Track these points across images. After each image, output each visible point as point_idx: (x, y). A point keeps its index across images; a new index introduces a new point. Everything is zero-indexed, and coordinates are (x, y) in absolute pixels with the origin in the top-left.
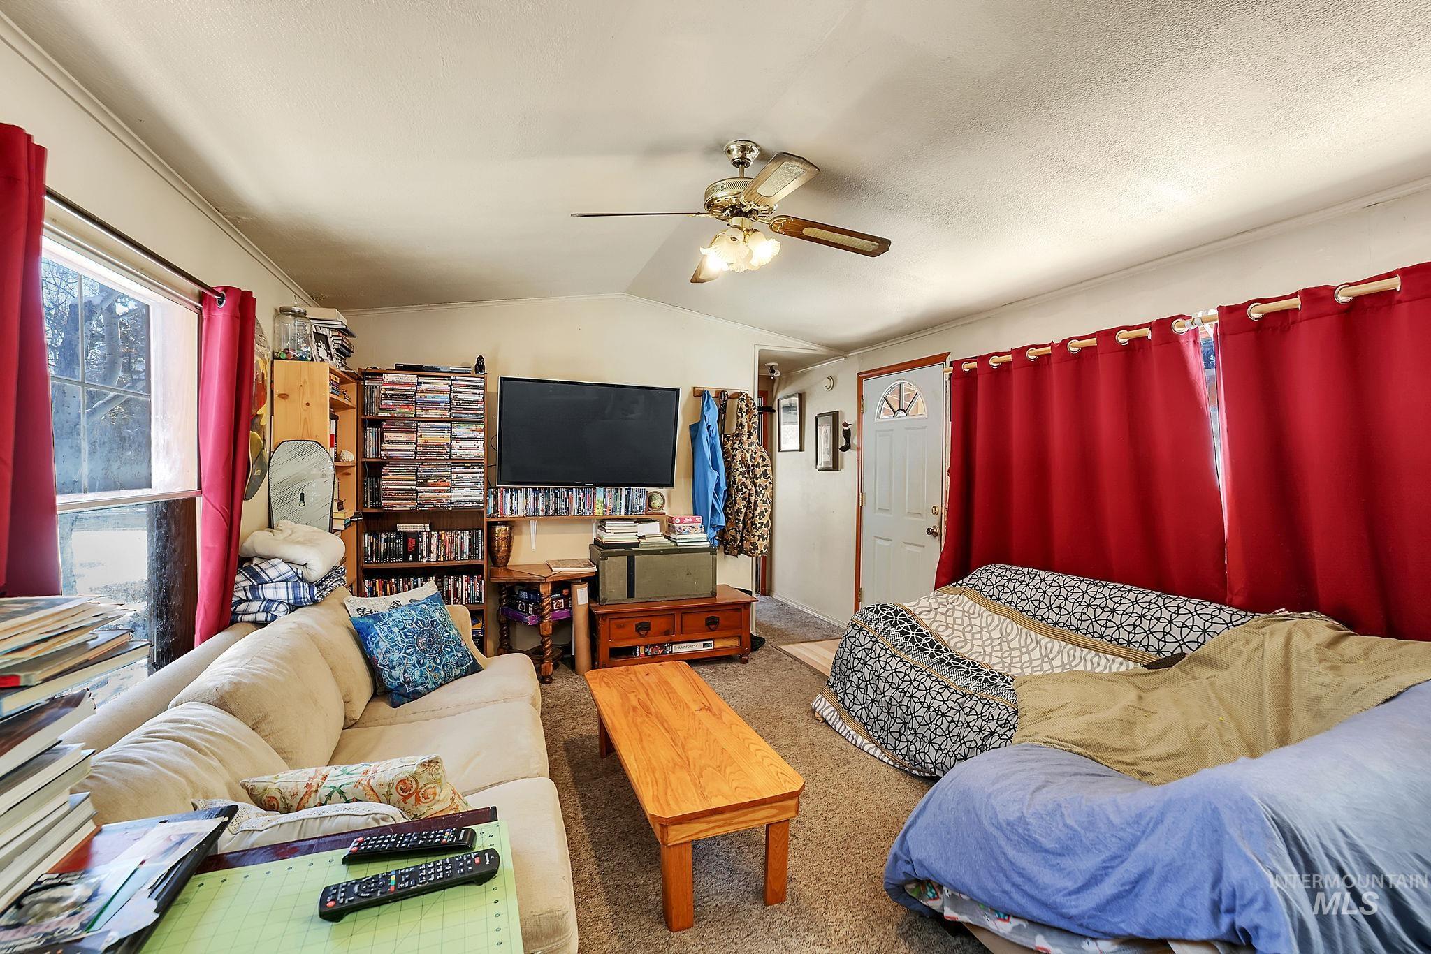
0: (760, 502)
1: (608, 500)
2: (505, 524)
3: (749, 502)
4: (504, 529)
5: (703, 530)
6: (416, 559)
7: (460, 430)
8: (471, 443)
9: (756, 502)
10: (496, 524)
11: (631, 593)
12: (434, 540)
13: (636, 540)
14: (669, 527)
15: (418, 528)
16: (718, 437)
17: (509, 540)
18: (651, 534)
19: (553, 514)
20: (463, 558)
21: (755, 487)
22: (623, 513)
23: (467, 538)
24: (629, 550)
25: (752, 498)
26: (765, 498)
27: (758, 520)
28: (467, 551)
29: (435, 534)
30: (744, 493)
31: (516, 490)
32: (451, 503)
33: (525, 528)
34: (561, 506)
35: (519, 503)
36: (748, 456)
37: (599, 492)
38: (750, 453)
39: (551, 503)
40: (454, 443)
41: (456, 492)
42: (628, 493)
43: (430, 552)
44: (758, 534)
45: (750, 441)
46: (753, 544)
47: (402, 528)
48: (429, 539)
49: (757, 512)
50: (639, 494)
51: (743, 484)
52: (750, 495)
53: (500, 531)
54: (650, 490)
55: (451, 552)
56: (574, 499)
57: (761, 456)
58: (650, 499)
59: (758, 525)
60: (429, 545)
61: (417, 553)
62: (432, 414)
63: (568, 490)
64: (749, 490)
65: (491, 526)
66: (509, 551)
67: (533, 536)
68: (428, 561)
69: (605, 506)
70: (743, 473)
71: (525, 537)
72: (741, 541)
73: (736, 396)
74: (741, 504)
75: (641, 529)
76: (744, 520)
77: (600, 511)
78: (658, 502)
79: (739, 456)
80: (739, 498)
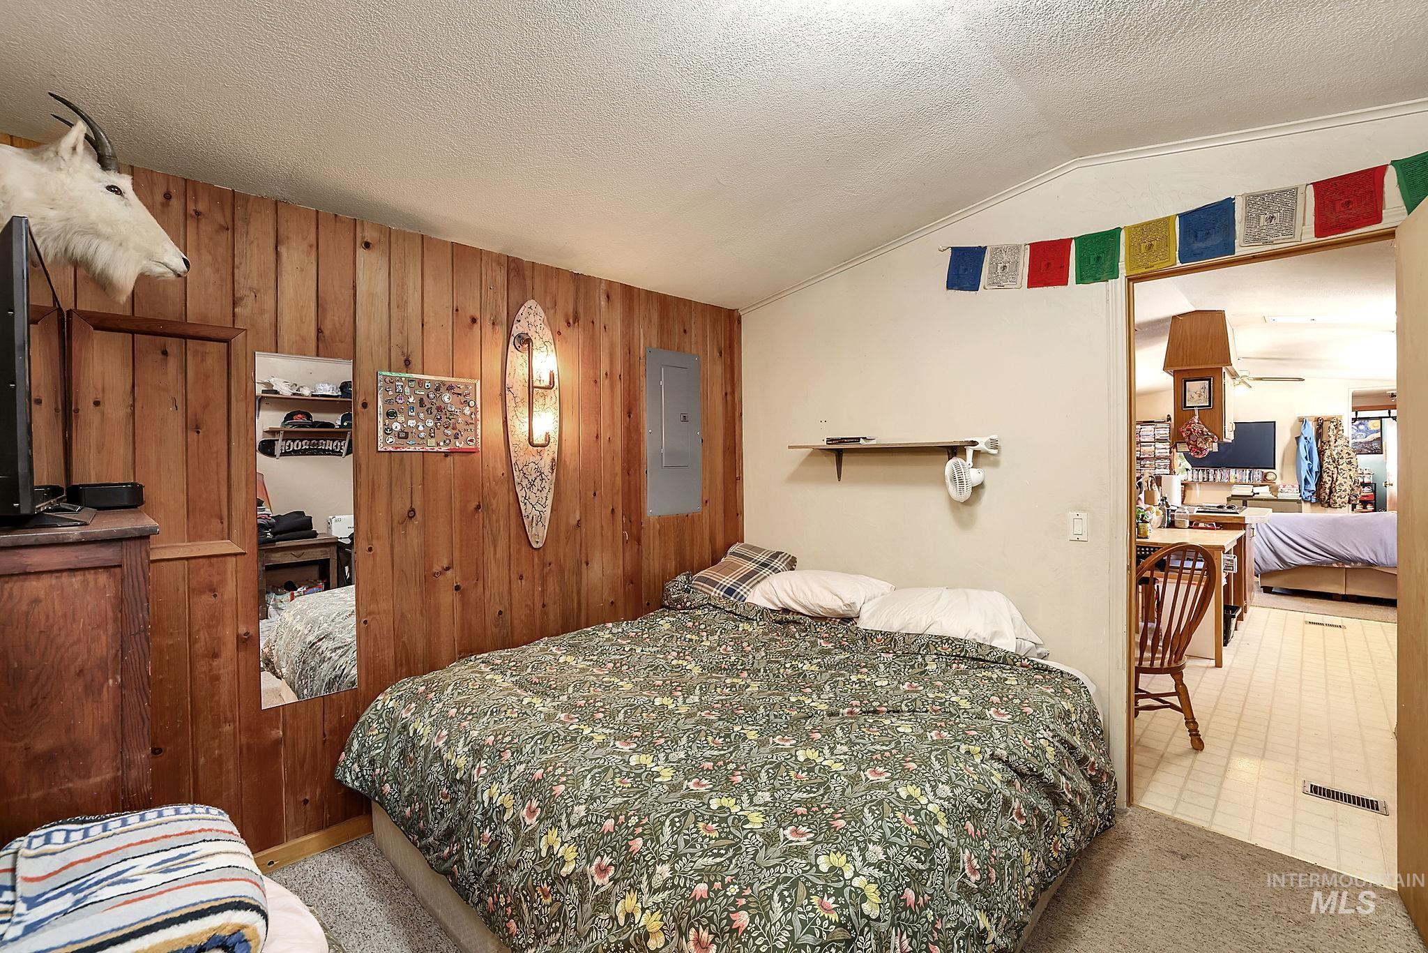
0: (1340, 478)
1: (1238, 475)
3: (1333, 478)
7: (1159, 445)
8: (1163, 452)
9: (1337, 478)
13: (1252, 494)
14: (1274, 490)
18: (1264, 491)
19: (1206, 481)
21: (1338, 469)
22: (1248, 481)
24: (1244, 498)
25: (1335, 476)
26: (1345, 476)
27: (1337, 488)
30: (1328, 473)
32: (1155, 475)
33: (1193, 487)
34: (1211, 478)
36: (1335, 453)
37: (1232, 471)
39: (1205, 476)
40: (1157, 451)
41: (1157, 470)
42: (1251, 472)
44: (1337, 496)
45: (1336, 444)
46: (1334, 501)
49: (1337, 484)
50: (1258, 474)
52: (1333, 474)
54: (1267, 471)
56: (1219, 475)
57: (1348, 452)
58: (1265, 476)
59: (1338, 491)
62: (1146, 440)
63: (1215, 470)
64: (1332, 471)
67: (1198, 491)
69: (1236, 478)
70: (1329, 463)
71: (1193, 491)
72: (1329, 499)
73: (1330, 420)
74: (1326, 478)
75: (1256, 490)
76: (1330, 488)
77: (1233, 480)
78: (1270, 477)
79: (1328, 453)
80: (1325, 475)
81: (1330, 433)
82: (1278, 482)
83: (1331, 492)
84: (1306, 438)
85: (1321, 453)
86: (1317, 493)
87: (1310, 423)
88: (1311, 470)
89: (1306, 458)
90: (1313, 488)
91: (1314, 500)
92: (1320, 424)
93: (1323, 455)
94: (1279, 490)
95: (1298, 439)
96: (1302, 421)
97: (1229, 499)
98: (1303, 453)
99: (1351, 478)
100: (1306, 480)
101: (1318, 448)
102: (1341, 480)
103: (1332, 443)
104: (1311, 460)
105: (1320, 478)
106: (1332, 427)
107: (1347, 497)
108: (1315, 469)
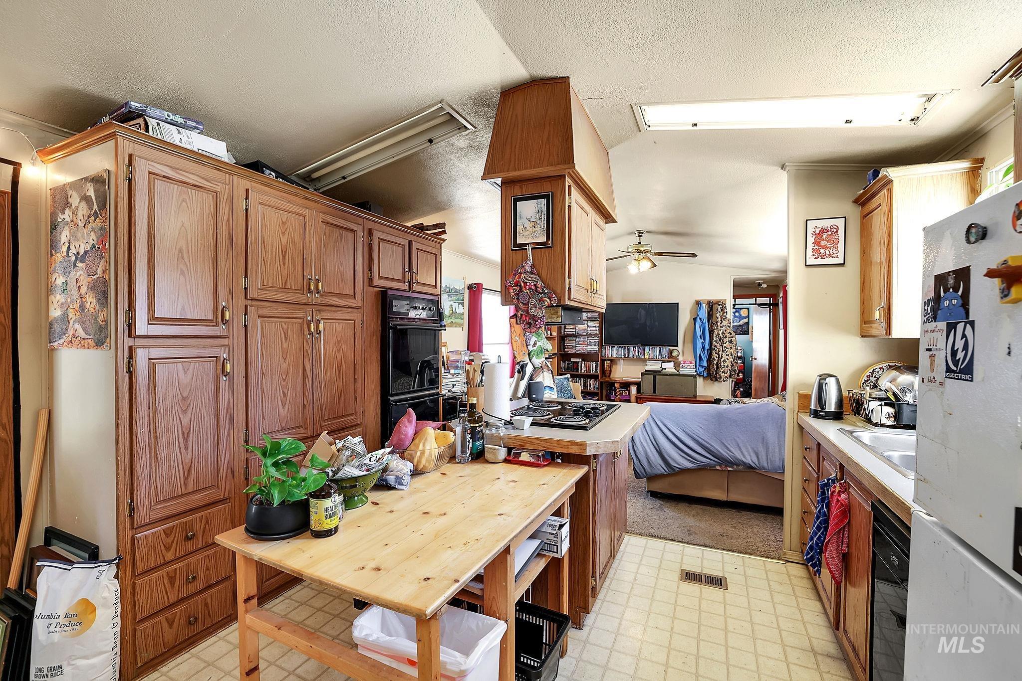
0: (724, 355)
1: (651, 352)
2: (609, 360)
3: (719, 355)
4: (608, 362)
5: (694, 367)
6: (577, 371)
7: (590, 324)
8: (594, 329)
9: (722, 354)
10: (605, 360)
11: (654, 391)
12: (583, 365)
13: (660, 369)
14: (677, 365)
15: (578, 360)
16: (707, 323)
17: (611, 367)
18: (669, 367)
19: (627, 357)
20: (593, 372)
21: (722, 347)
22: (658, 358)
23: (594, 365)
24: (654, 373)
25: (720, 353)
26: (727, 353)
27: (722, 364)
28: (594, 370)
29: (583, 362)
30: (716, 350)
31: (613, 347)
32: (587, 351)
33: (618, 362)
34: (631, 353)
35: (613, 352)
36: (720, 332)
37: (647, 349)
38: (722, 331)
39: (627, 352)
40: (588, 329)
41: (589, 347)
42: (660, 349)
43: (581, 369)
44: (722, 370)
45: (721, 325)
46: (720, 375)
47: (572, 360)
48: (581, 364)
49: (722, 360)
50: (665, 352)
51: (715, 346)
52: (719, 351)
53: (607, 363)
54: (671, 348)
55: (589, 370)
56: (637, 351)
57: (729, 332)
58: (671, 352)
59: (722, 366)
60: (581, 366)
61: (577, 369)
63: (634, 347)
64: (719, 349)
65: (603, 361)
66: (611, 371)
67: (622, 366)
68: (581, 372)
69: (649, 355)
70: (716, 341)
71: (618, 366)
72: (716, 374)
73: (718, 303)
74: (715, 356)
75: (665, 365)
76: (717, 364)
77: (647, 357)
78: (674, 354)
79: (716, 332)
80: (714, 352)
81: (718, 315)
82: (681, 358)
83: (718, 368)
84: (700, 319)
85: (711, 332)
86: (708, 369)
87: (704, 305)
88: (704, 348)
89: (701, 336)
90: (705, 364)
91: (705, 375)
92: (711, 305)
93: (713, 334)
94: (681, 366)
95: (695, 319)
96: (698, 303)
97: (643, 374)
98: (699, 333)
99: (731, 354)
100: (700, 356)
101: (709, 328)
102: (725, 357)
103: (719, 324)
104: (704, 339)
105: (710, 355)
106: (719, 309)
107: (729, 372)
108: (707, 347)
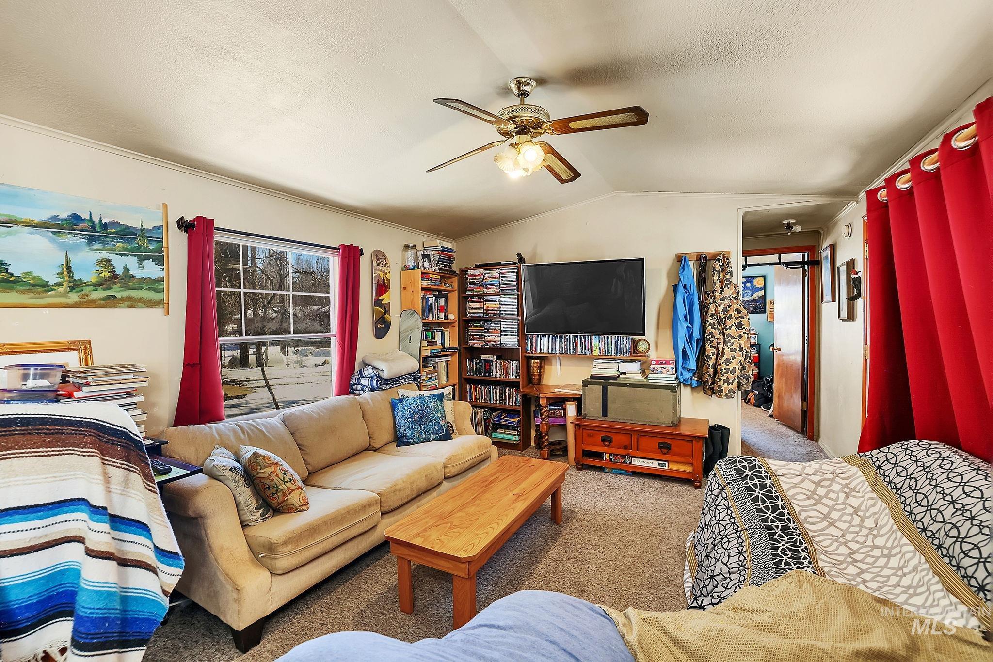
0: (727, 351)
1: (602, 344)
2: (538, 357)
3: (718, 349)
4: (536, 361)
5: (674, 371)
6: (489, 376)
7: (505, 299)
8: (510, 307)
9: (723, 349)
10: (532, 357)
11: (605, 413)
12: (498, 365)
13: (616, 375)
14: (645, 368)
15: (490, 357)
16: (696, 294)
17: (540, 367)
18: (632, 371)
19: (565, 352)
20: (513, 377)
21: (724, 336)
22: (613, 354)
23: (515, 365)
24: (604, 381)
25: (721, 347)
26: (733, 347)
27: (724, 366)
28: (515, 373)
29: (499, 361)
30: (712, 342)
31: (543, 336)
32: (501, 344)
33: (553, 362)
34: (571, 348)
35: (543, 345)
36: (720, 309)
37: (595, 340)
38: (723, 306)
39: (563, 345)
40: (502, 308)
41: (504, 337)
42: (618, 340)
43: (497, 372)
44: (723, 378)
45: (722, 296)
46: (719, 386)
47: (483, 357)
48: (496, 364)
49: (723, 359)
50: (626, 342)
51: (711, 334)
52: (718, 343)
53: (534, 363)
54: (637, 338)
55: (506, 373)
56: (579, 343)
57: (737, 309)
58: (635, 344)
59: (724, 371)
60: (496, 367)
61: (490, 371)
62: (491, 291)
63: (575, 336)
64: (717, 339)
65: (528, 359)
66: (540, 375)
67: (558, 367)
68: (496, 377)
69: (600, 349)
70: (712, 325)
71: (553, 367)
72: (713, 383)
73: (715, 257)
74: (710, 351)
75: (624, 367)
76: (715, 366)
77: (596, 352)
78: (642, 347)
79: (712, 309)
80: (708, 346)
81: (715, 278)
82: (653, 355)
83: (715, 372)
84: (685, 287)
85: (704, 309)
86: (699, 373)
87: (691, 263)
88: (691, 337)
89: (685, 317)
90: (693, 365)
91: (695, 384)
92: (704, 262)
93: (707, 312)
94: (651, 368)
95: (675, 288)
96: (681, 259)
98: (682, 311)
99: (741, 349)
100: (684, 352)
101: (701, 303)
102: (728, 354)
103: (717, 294)
104: (692, 323)
105: (702, 351)
106: (718, 268)
107: (736, 382)
108: (696, 335)
